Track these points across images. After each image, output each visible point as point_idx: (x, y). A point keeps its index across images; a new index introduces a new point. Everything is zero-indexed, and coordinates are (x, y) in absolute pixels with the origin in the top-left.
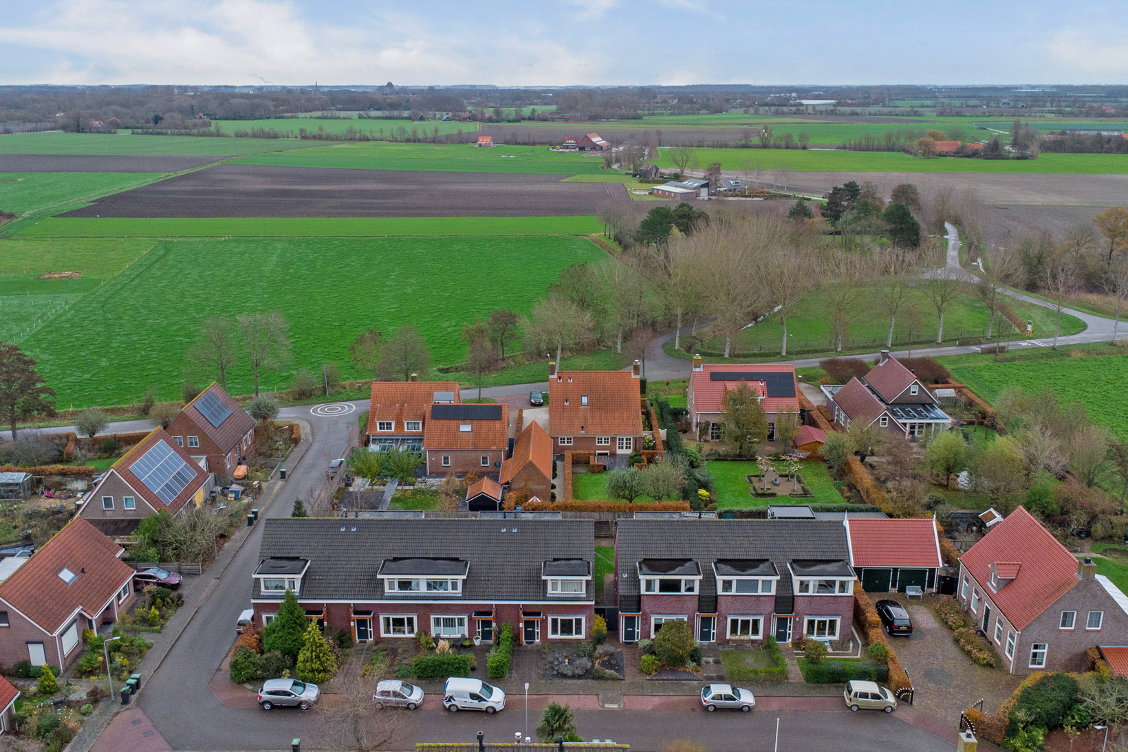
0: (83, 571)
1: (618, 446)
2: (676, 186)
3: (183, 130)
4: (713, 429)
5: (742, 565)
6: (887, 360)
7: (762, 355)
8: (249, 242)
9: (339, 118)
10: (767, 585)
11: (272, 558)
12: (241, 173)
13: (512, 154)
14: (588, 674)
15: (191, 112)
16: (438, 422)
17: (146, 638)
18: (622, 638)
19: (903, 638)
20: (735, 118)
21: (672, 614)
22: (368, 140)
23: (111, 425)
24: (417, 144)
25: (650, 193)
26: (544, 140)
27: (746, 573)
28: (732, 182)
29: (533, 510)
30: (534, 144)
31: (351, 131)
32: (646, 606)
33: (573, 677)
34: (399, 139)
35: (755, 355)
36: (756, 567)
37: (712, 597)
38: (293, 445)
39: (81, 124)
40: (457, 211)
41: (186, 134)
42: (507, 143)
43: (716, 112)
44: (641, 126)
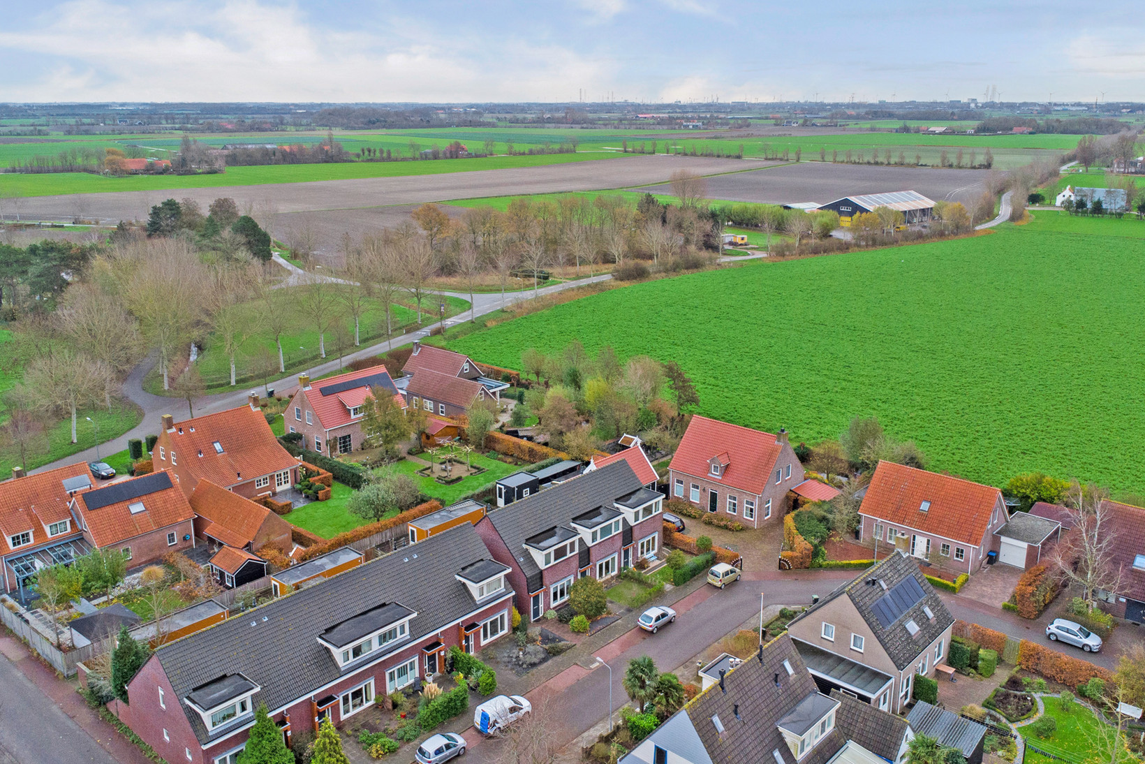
1: (276, 483)
4: (340, 444)
6: (420, 348)
10: (617, 524)
14: (548, 654)
16: (99, 511)
18: (532, 619)
21: (563, 578)
32: (548, 578)
33: (541, 662)
36: (600, 514)
37: (586, 551)
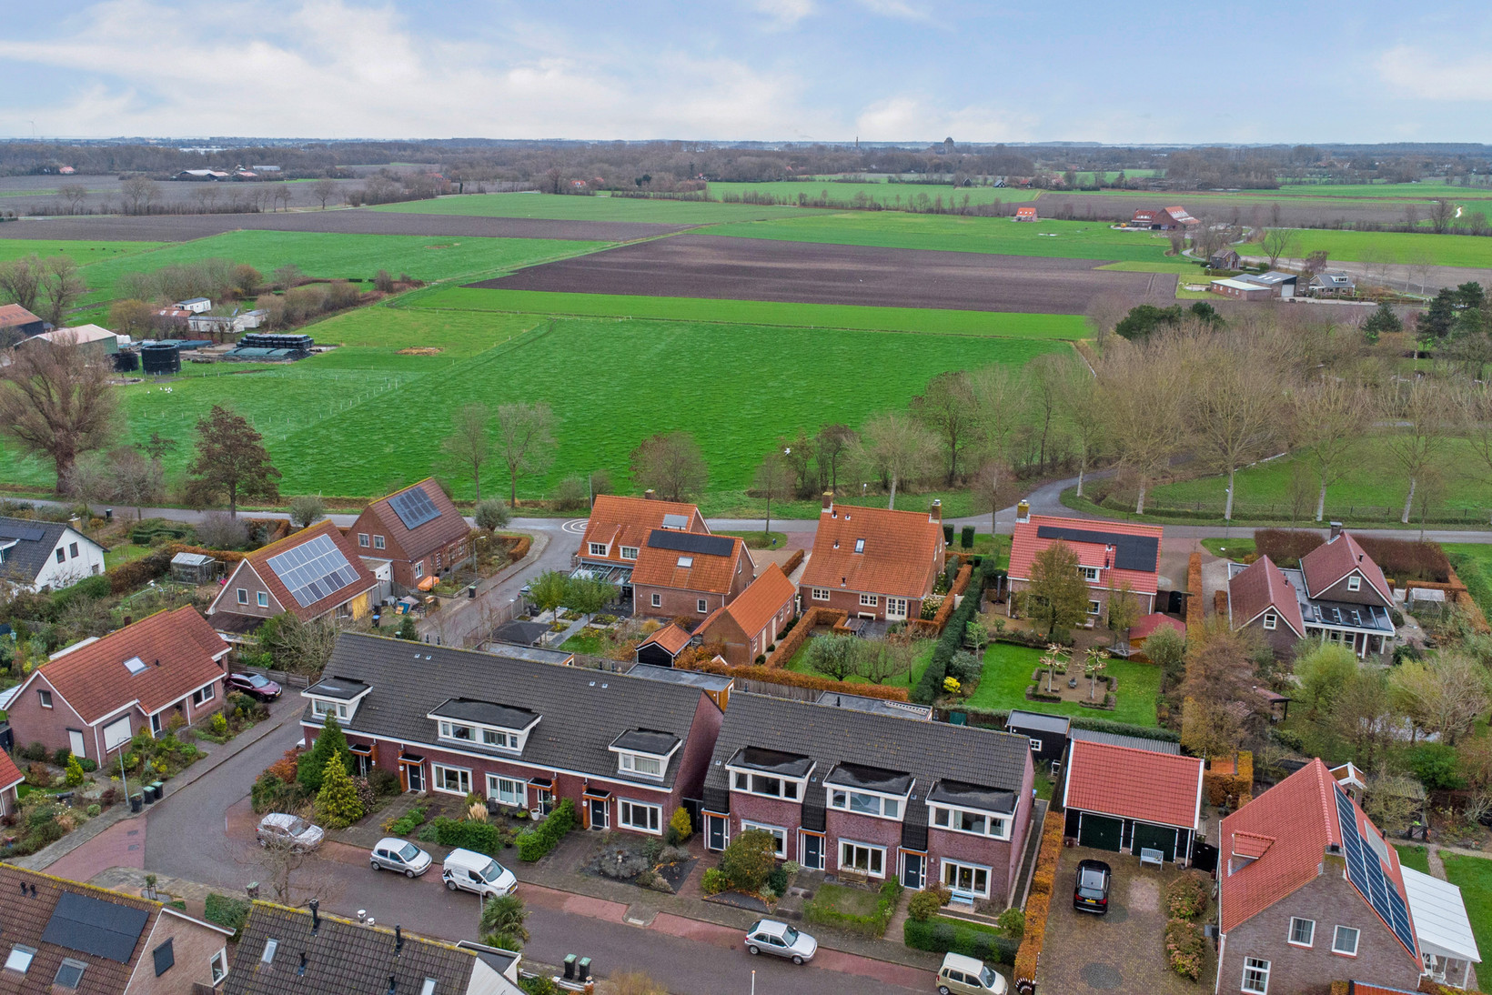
0: (157, 663)
1: (887, 608)
2: (1248, 282)
3: (668, 194)
5: (865, 774)
6: (1339, 536)
7: (1197, 516)
8: (648, 325)
9: (864, 182)
10: (891, 806)
11: (336, 677)
12: (698, 245)
13: (1054, 231)
14: (635, 878)
15: (691, 171)
16: (654, 551)
17: (205, 747)
18: (707, 844)
19: (1091, 917)
20: (1428, 190)
21: (768, 823)
22: (880, 209)
23: (327, 516)
24: (940, 215)
25: (1207, 290)
26: (1109, 214)
27: (866, 785)
28: (1334, 278)
29: (708, 671)
30: (1095, 219)
31: (861, 197)
32: (736, 805)
33: (617, 878)
34: (918, 209)
35: (1186, 515)
36: (887, 779)
37: (820, 809)
38: (508, 562)
39: (559, 183)
40: (926, 300)
41: (670, 198)
42: (1059, 217)
43: (1400, 181)
44: (1269, 198)
